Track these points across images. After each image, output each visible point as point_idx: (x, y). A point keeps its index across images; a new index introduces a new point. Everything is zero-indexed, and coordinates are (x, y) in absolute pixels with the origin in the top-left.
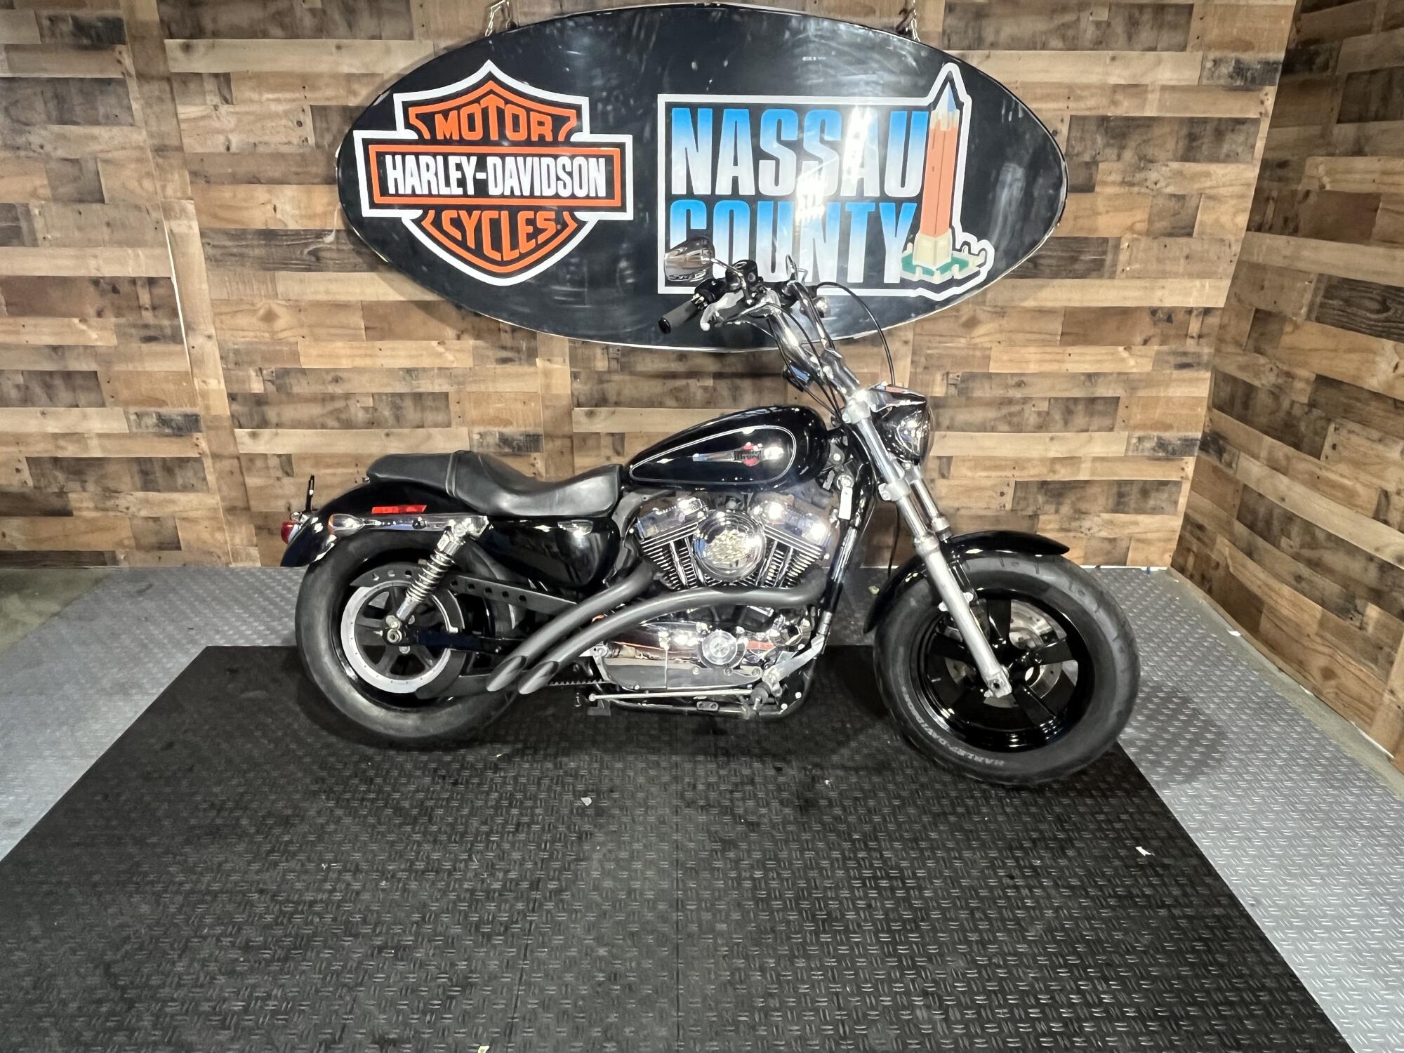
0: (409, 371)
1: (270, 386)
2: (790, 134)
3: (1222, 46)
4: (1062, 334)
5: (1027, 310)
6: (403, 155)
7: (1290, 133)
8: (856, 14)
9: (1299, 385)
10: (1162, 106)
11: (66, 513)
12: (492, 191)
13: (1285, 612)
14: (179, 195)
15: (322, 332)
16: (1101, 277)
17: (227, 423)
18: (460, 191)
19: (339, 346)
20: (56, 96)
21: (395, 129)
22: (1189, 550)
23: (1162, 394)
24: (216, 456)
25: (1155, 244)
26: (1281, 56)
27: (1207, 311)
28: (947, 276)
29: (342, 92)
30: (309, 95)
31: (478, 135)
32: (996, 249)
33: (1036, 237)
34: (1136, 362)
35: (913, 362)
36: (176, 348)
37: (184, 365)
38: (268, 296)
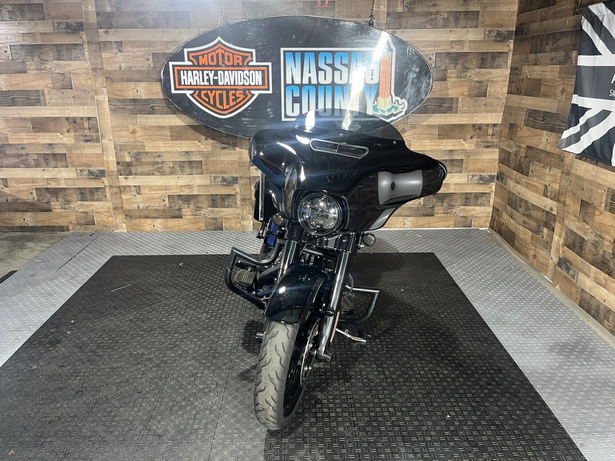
0: (187, 152)
1: (133, 159)
2: (329, 61)
3: (491, 26)
4: (438, 135)
5: (424, 126)
6: (187, 71)
7: (518, 57)
8: (354, 17)
9: (522, 150)
10: (470, 49)
11: (50, 210)
12: (220, 83)
13: (521, 236)
14: (101, 86)
15: (154, 137)
16: (452, 113)
17: (116, 174)
18: (208, 84)
19: (160, 143)
20: (57, 50)
21: (184, 61)
22: (495, 220)
23: (480, 158)
24: (110, 187)
25: (472, 100)
26: (514, 29)
27: (495, 125)
28: (390, 113)
29: (164, 48)
30: (151, 49)
31: (215, 63)
32: (408, 102)
33: (423, 97)
34: (468, 145)
36: (98, 144)
37: (100, 151)
38: (134, 124)
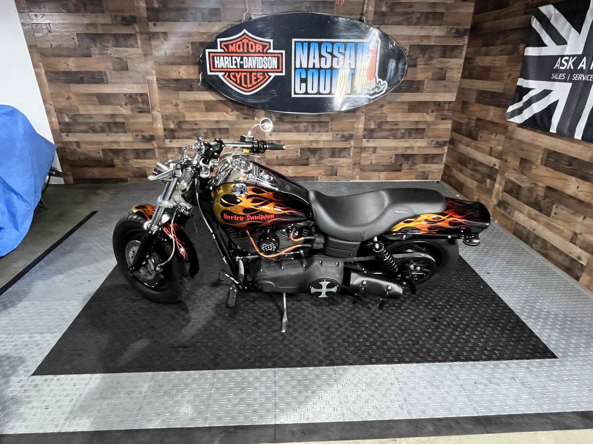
0: (217, 122)
1: (177, 126)
2: (330, 50)
3: (452, 24)
4: (408, 109)
5: (398, 102)
6: (220, 56)
7: (471, 50)
8: (349, 15)
9: (473, 121)
10: (435, 42)
11: (112, 166)
12: (245, 67)
13: (469, 186)
14: (151, 68)
15: (192, 109)
16: (419, 92)
17: (163, 138)
18: (235, 67)
19: (197, 114)
20: (116, 39)
21: (217, 49)
22: (446, 174)
23: (437, 127)
24: (159, 148)
25: (434, 82)
26: (469, 27)
27: (450, 102)
28: (374, 92)
29: (200, 38)
30: (190, 38)
31: (241, 50)
32: (388, 82)
33: (400, 79)
34: (429, 118)
35: (365, 118)
36: (149, 114)
37: (151, 120)
38: (176, 99)
